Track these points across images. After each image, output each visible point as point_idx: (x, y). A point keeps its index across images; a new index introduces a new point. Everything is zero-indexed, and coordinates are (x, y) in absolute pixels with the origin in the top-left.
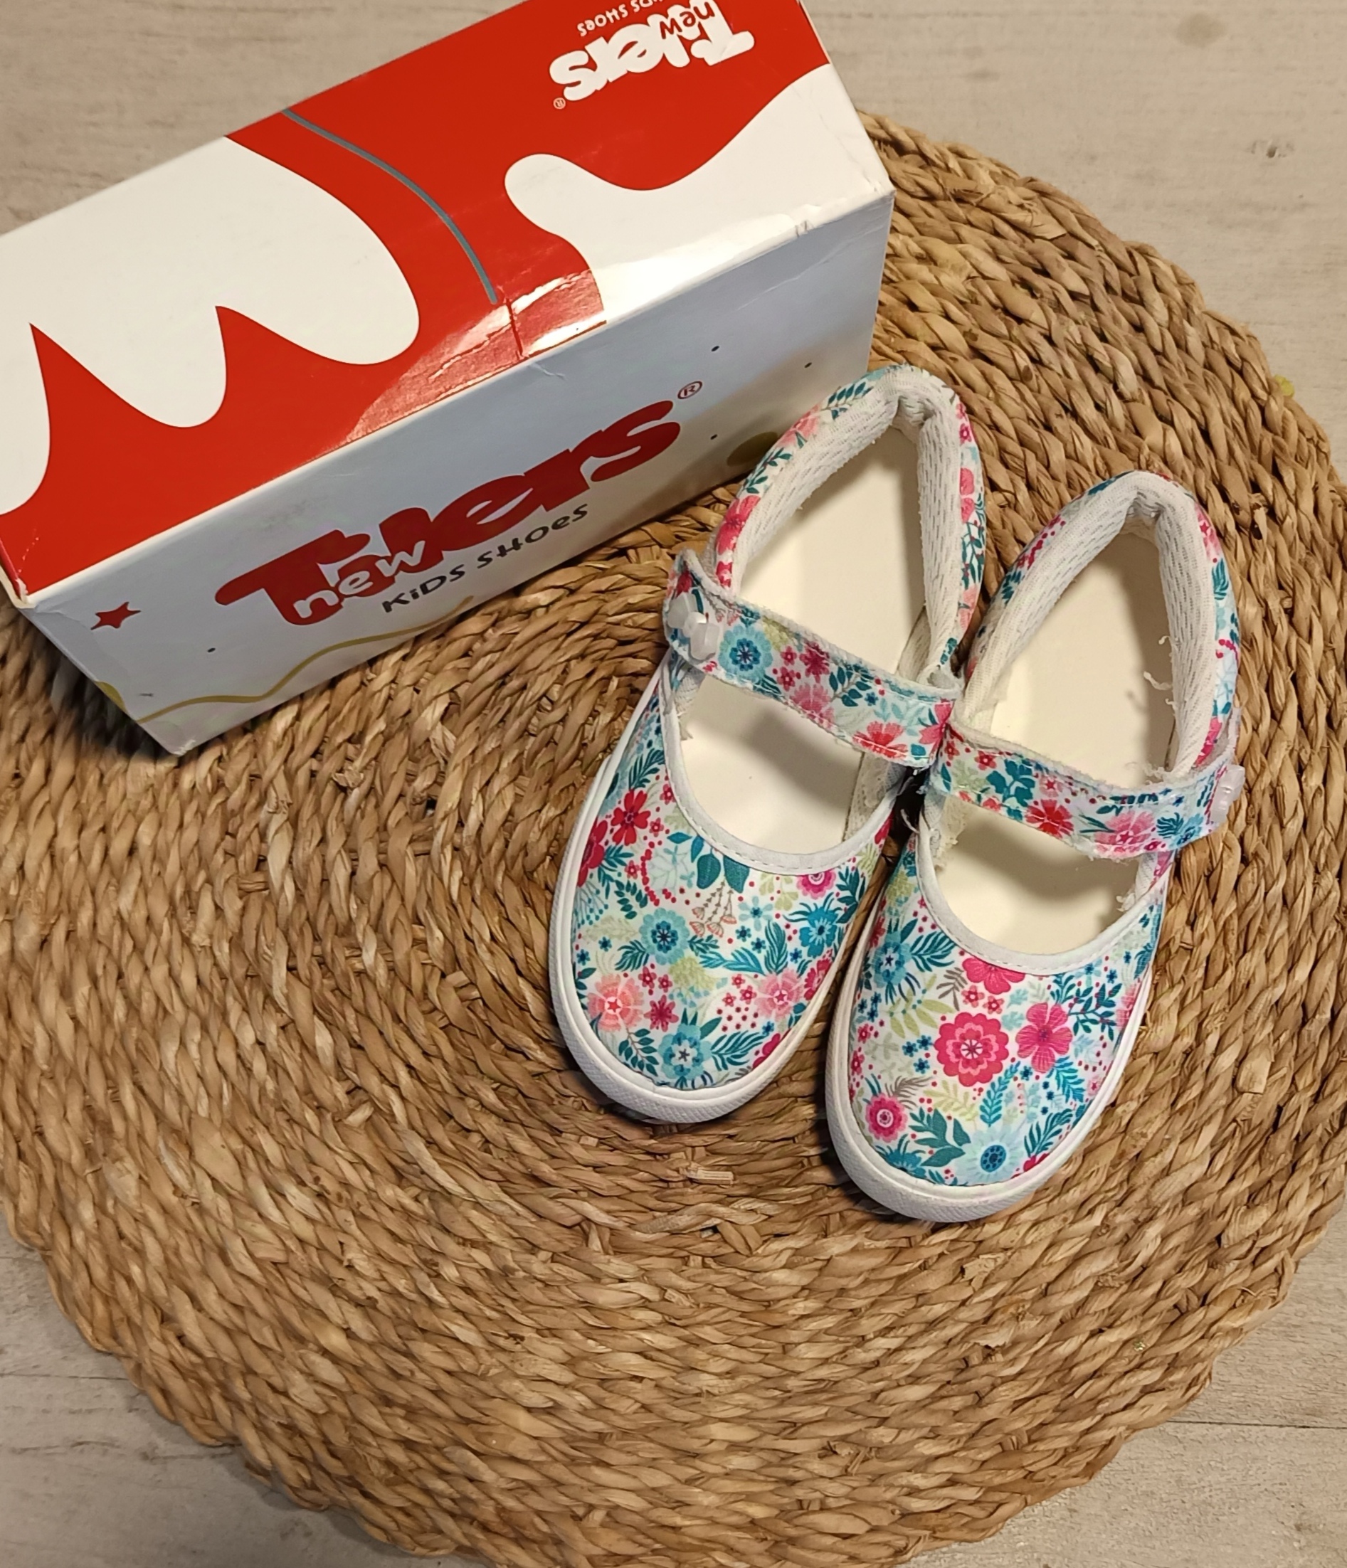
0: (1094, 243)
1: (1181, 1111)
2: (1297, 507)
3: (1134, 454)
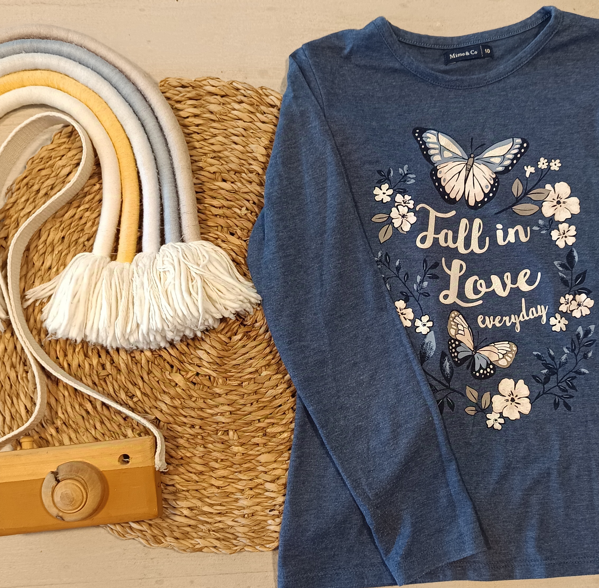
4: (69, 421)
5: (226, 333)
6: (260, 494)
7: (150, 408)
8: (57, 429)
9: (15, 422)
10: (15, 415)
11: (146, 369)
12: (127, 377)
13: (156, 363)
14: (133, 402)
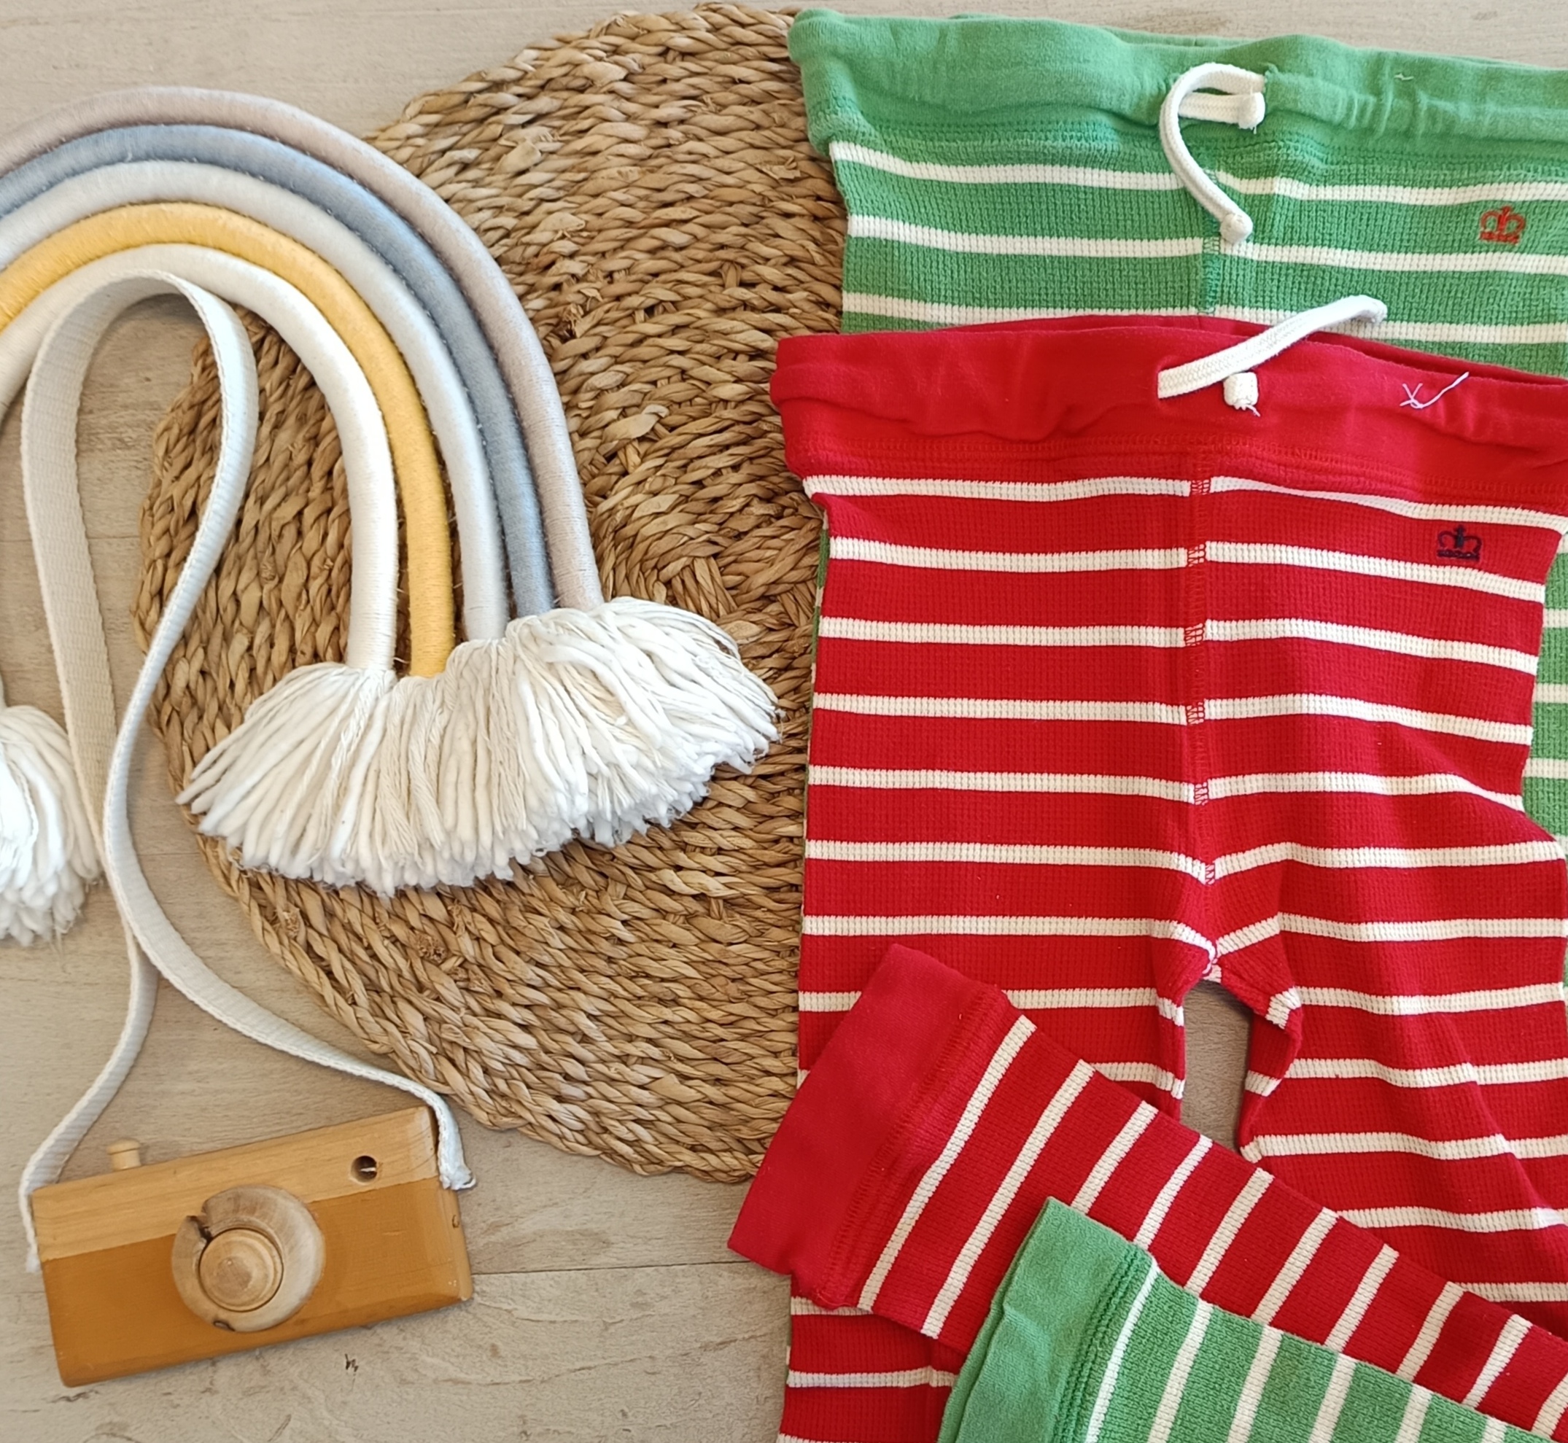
0: (185, 749)
1: (585, 170)
2: (199, 478)
3: (276, 592)
4: (668, 157)
5: (683, 582)
6: (288, 479)
7: (605, 338)
8: (664, 124)
9: (724, 46)
10: (742, 52)
11: (694, 373)
12: (699, 323)
13: (698, 400)
14: (637, 309)
